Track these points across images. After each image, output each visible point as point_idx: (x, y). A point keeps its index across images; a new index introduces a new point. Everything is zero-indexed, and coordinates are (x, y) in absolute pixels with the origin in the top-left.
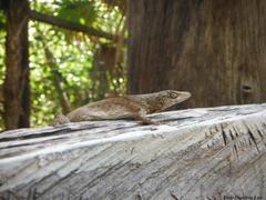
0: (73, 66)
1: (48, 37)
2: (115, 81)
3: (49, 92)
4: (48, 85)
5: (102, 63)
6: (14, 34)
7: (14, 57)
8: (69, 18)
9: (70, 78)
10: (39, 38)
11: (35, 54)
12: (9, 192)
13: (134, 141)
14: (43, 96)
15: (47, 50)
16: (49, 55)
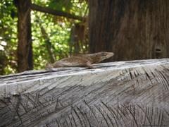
0: (58, 37)
1: (43, 21)
2: (84, 47)
3: (44, 54)
4: (43, 50)
5: (76, 36)
6: (22, 19)
7: (23, 33)
8: (55, 8)
9: (56, 45)
10: (37, 21)
11: (35, 31)
12: (29, 94)
13: (82, 76)
14: (40, 57)
15: (42, 28)
16: (43, 31)
